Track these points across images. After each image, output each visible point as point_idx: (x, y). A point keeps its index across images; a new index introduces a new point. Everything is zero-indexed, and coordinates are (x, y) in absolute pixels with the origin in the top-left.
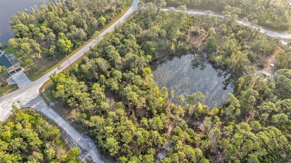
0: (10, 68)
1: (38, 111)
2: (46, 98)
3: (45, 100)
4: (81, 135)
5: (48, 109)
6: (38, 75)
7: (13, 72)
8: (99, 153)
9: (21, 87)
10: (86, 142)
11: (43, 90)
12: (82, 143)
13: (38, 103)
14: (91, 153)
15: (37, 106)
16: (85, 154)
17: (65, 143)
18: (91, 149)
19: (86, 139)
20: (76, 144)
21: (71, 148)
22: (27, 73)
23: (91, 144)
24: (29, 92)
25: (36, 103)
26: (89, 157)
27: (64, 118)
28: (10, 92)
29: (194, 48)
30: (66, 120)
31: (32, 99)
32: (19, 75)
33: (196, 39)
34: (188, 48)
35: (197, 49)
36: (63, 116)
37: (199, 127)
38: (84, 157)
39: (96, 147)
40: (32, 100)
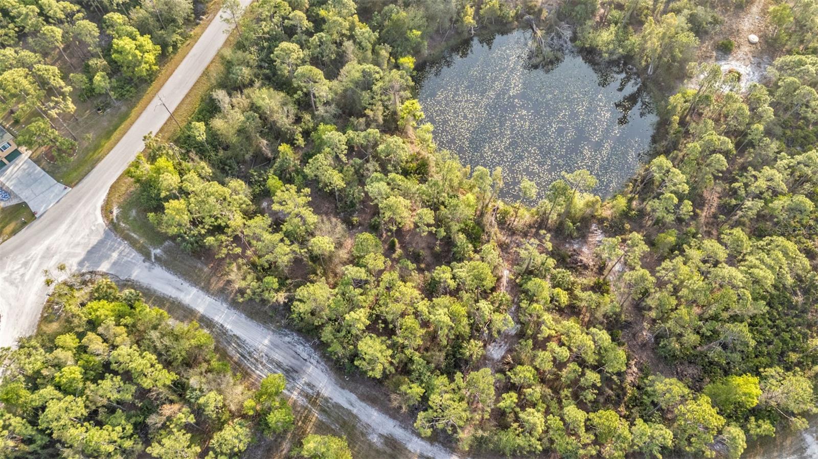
1: (121, 278)
2: (133, 234)
3: (133, 243)
4: (268, 329)
5: (150, 269)
6: (81, 163)
8: (331, 370)
9: (42, 210)
10: (289, 347)
11: (116, 211)
12: (277, 350)
14: (310, 375)
15: (114, 264)
16: (294, 379)
17: (231, 358)
18: (308, 363)
19: (287, 339)
20: (262, 356)
21: (252, 370)
22: (44, 163)
23: (304, 350)
24: (73, 223)
25: (107, 257)
26: (309, 385)
27: (206, 289)
28: (14, 233)
29: (530, 8)
30: (212, 294)
31: (91, 246)
32: (20, 173)
34: (512, 13)
35: (540, 11)
36: (200, 283)
37: (580, 258)
38: (293, 388)
39: (320, 357)
40: (93, 248)
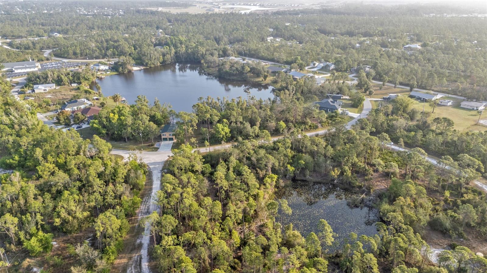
0: (164, 134)
2: (167, 165)
3: (164, 166)
7: (165, 139)
13: (157, 166)
22: (174, 144)
28: (149, 151)
29: (370, 187)
33: (383, 181)
